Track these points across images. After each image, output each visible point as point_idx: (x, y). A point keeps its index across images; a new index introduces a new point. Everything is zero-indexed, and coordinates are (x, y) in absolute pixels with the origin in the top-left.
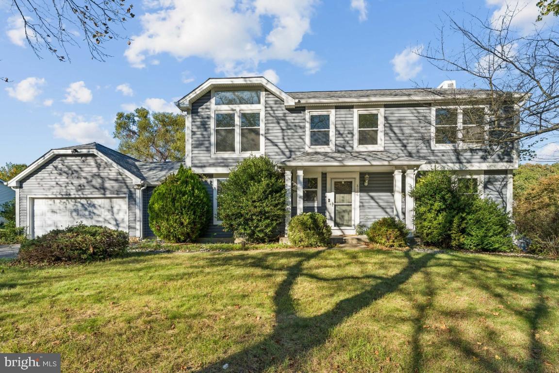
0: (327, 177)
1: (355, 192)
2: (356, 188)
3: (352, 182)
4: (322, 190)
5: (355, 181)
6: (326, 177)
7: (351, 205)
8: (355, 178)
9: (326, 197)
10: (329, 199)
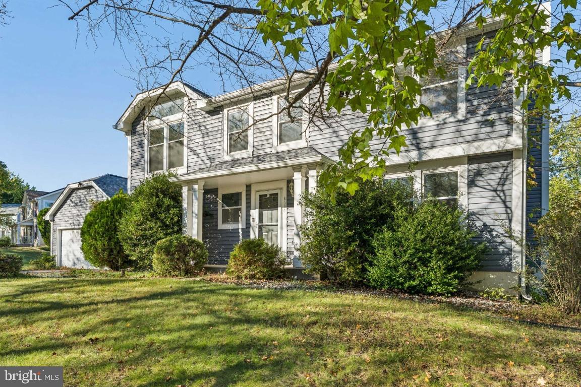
0: (252, 190)
1: (282, 207)
2: (283, 201)
3: (277, 194)
4: (247, 207)
5: (281, 192)
6: (250, 190)
7: (277, 225)
8: (281, 189)
9: (250, 215)
10: (254, 219)
